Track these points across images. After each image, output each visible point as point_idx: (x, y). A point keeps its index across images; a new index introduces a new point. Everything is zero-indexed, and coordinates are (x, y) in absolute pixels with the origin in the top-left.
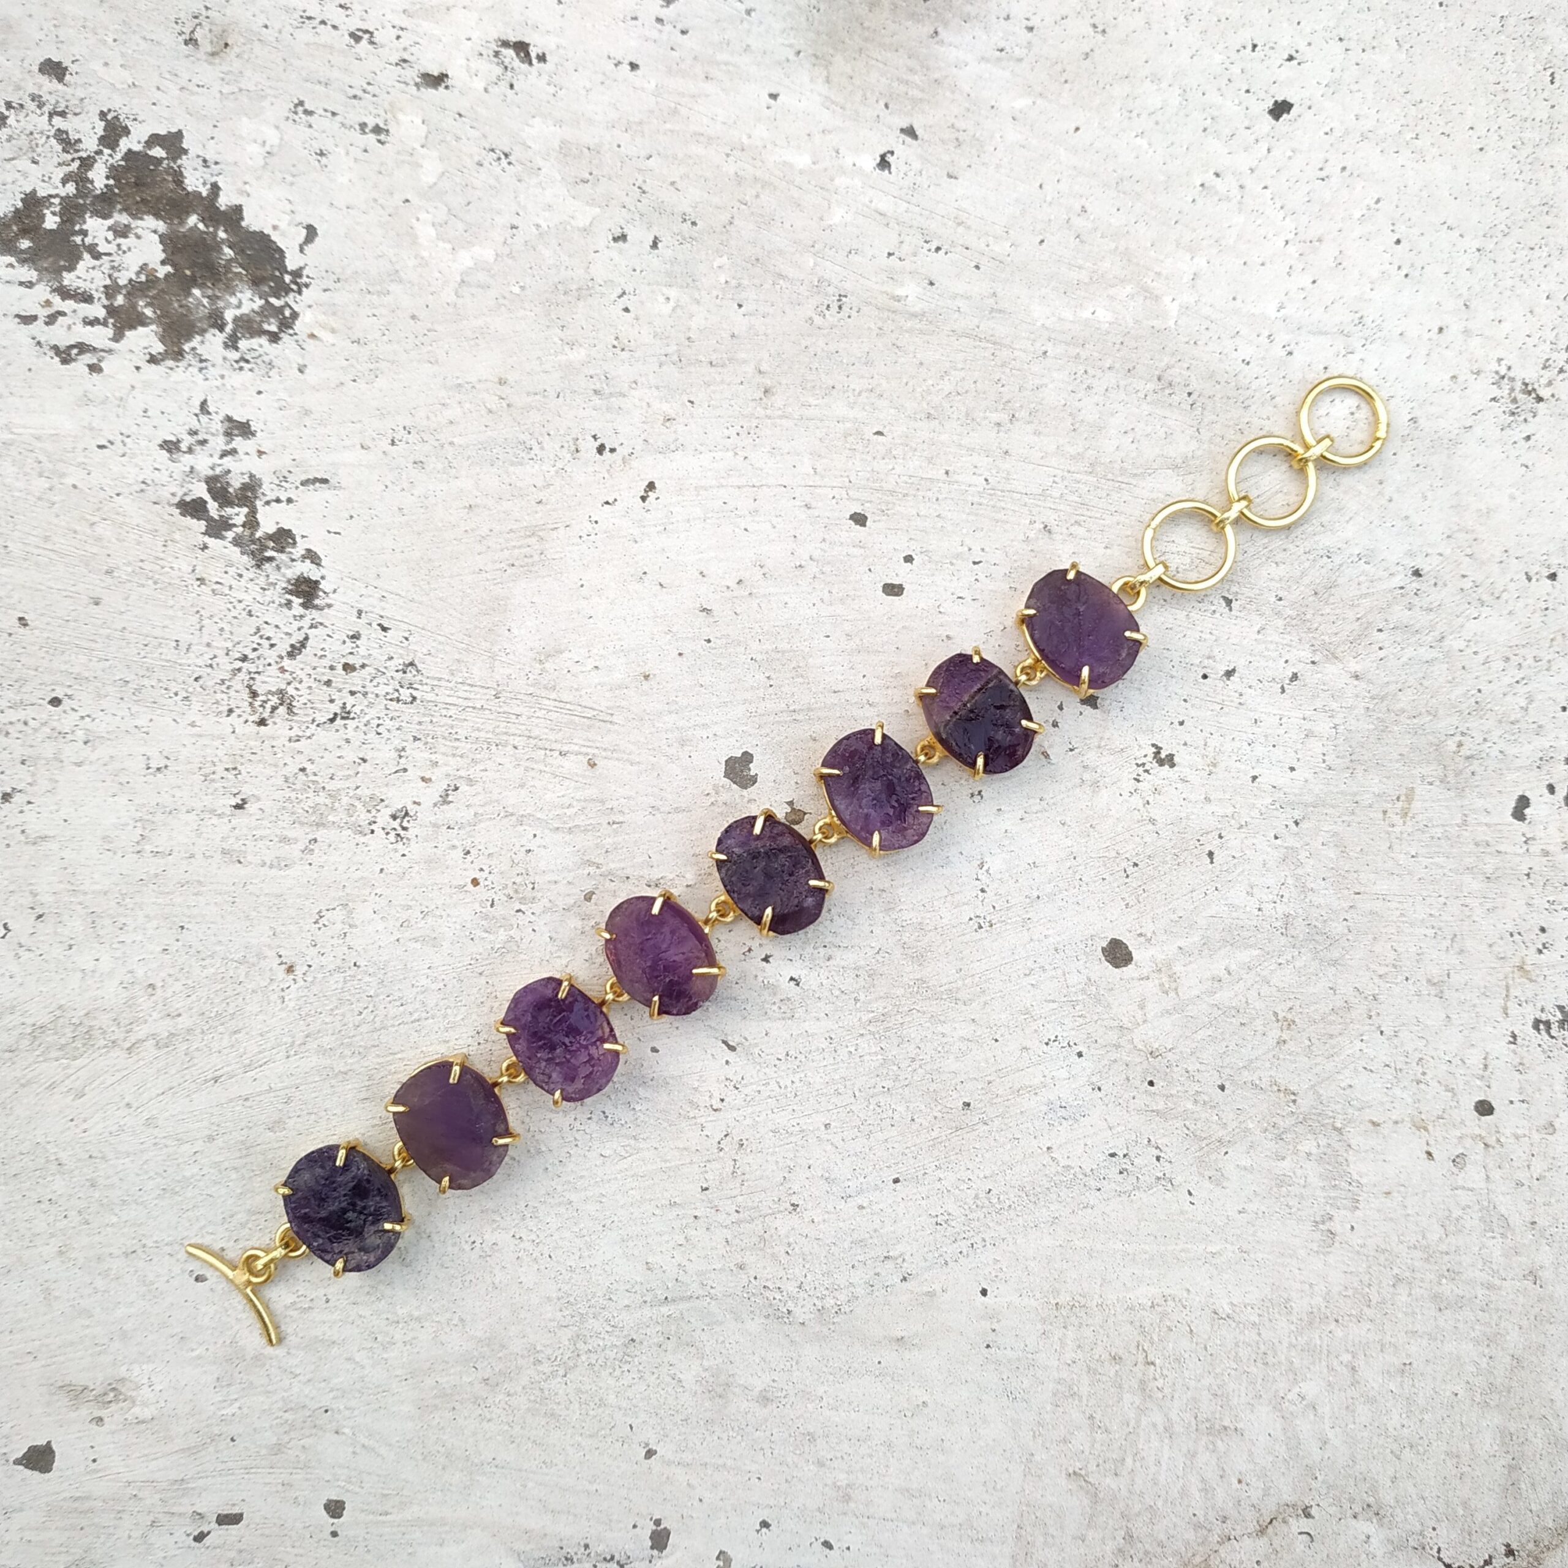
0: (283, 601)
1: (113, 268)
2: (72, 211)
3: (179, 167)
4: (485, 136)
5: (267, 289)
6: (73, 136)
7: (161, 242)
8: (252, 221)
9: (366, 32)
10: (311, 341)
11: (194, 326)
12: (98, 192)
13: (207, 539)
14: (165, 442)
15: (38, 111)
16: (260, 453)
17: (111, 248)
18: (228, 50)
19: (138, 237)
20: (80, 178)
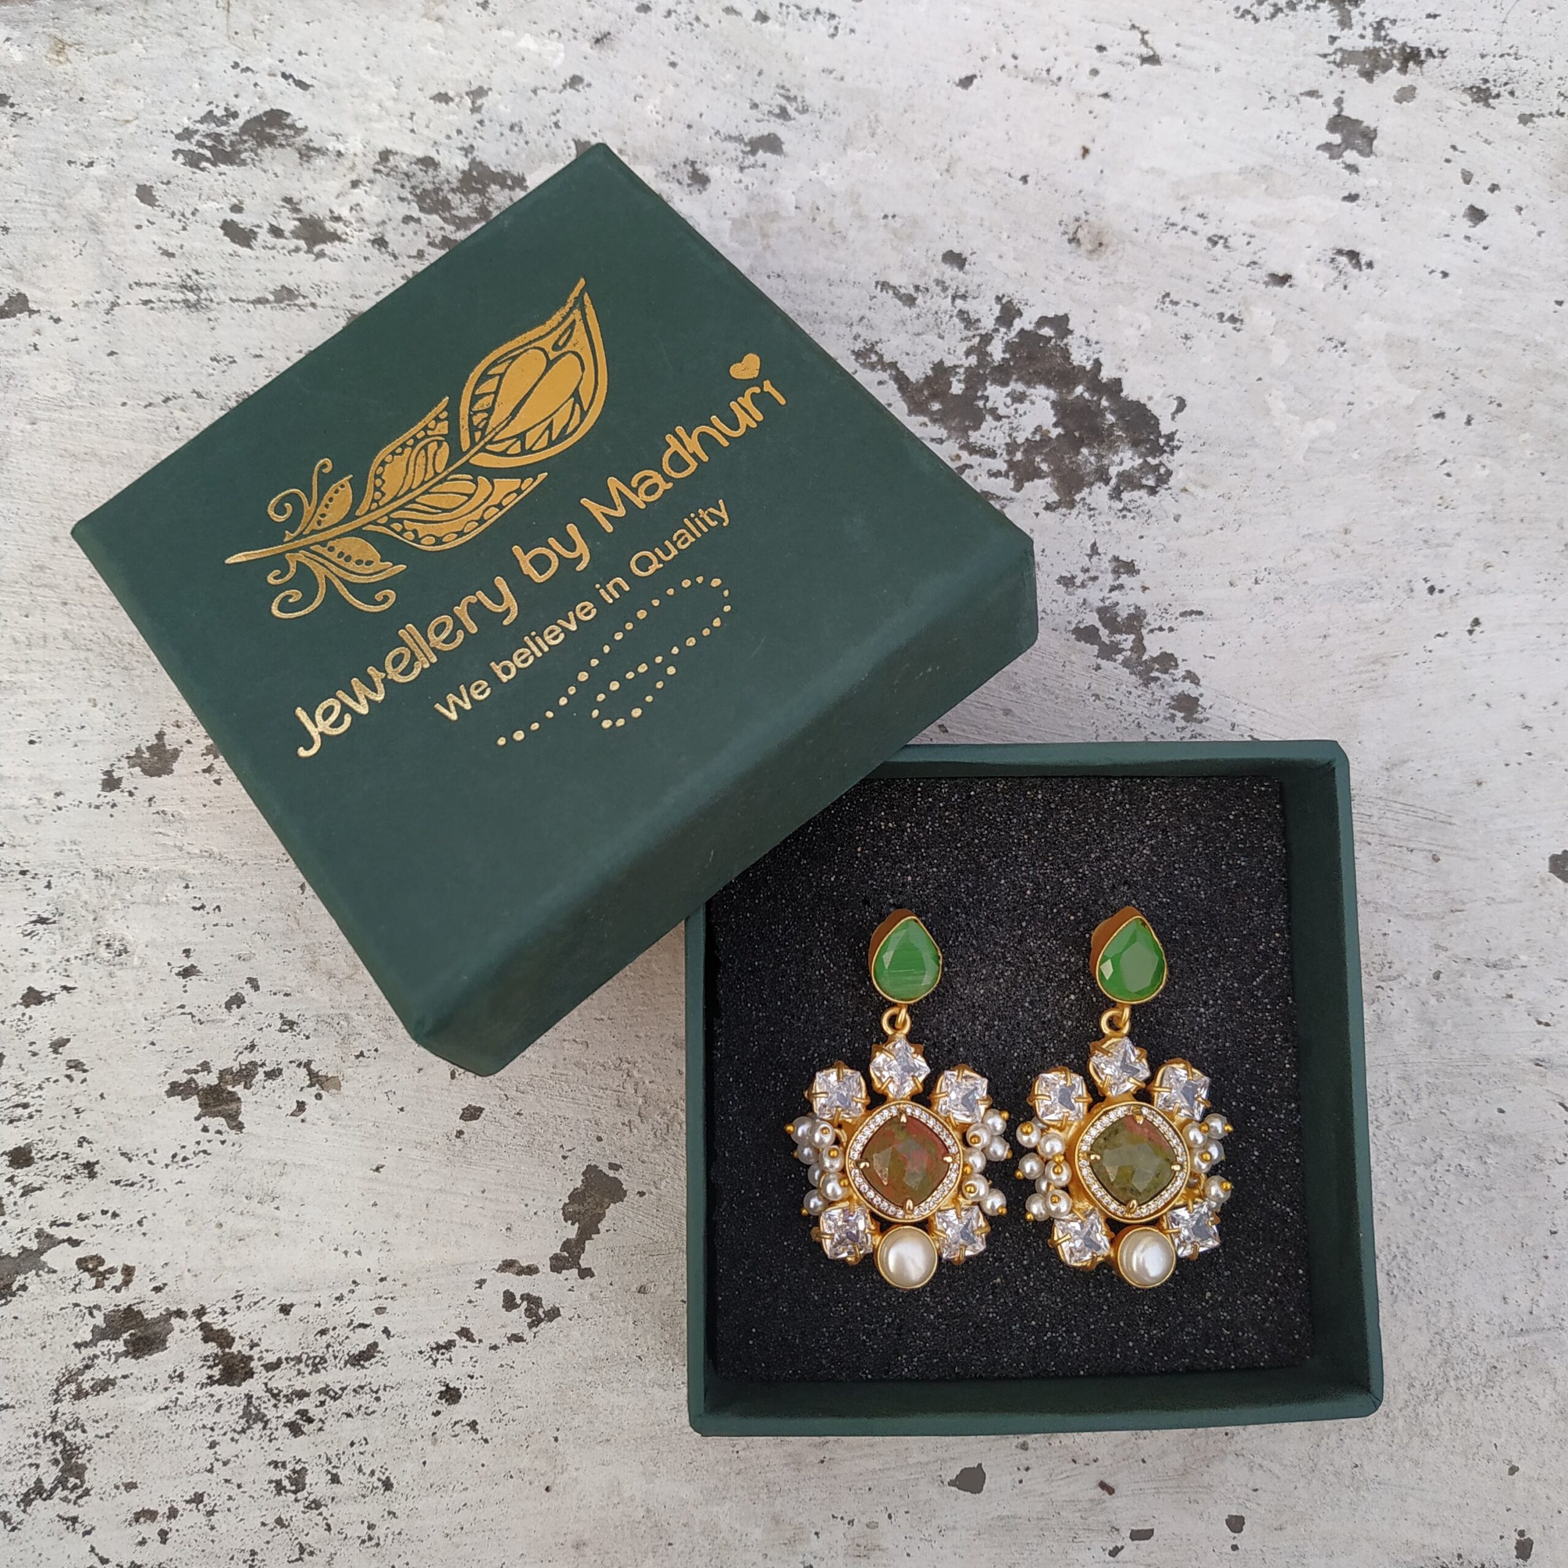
0: (1168, 715)
1: (1012, 428)
2: (975, 379)
3: (1066, 345)
4: (1323, 328)
5: (1143, 450)
6: (973, 316)
7: (1053, 407)
8: (1130, 392)
9: (1221, 237)
10: (1183, 494)
11: (1083, 480)
12: (996, 364)
13: (1099, 661)
14: (1061, 577)
15: (943, 295)
16: (1145, 589)
17: (1010, 411)
18: (1103, 248)
19: (1033, 403)
20: (980, 350)
